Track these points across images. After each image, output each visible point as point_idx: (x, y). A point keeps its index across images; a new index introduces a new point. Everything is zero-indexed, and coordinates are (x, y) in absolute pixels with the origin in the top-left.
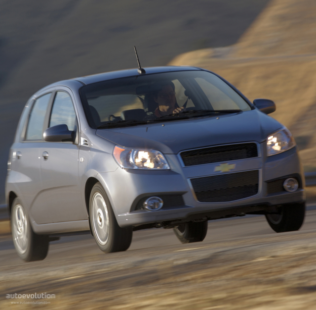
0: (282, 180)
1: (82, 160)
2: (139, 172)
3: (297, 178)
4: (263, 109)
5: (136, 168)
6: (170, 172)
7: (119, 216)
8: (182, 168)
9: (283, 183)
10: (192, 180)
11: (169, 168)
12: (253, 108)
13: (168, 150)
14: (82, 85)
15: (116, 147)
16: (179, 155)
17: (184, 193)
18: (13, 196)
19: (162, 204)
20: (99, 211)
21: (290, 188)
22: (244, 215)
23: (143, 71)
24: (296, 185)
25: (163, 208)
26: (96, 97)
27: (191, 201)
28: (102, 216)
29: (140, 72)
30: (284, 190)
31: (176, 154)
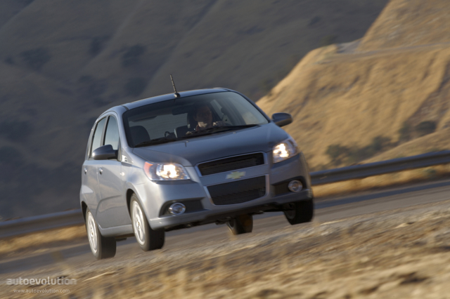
0: (287, 182)
1: (123, 174)
2: (165, 183)
3: (301, 180)
4: (278, 122)
5: (161, 179)
6: (191, 181)
7: (151, 220)
8: (200, 178)
9: (288, 185)
10: (209, 188)
11: (188, 178)
12: (269, 121)
13: (187, 163)
14: (125, 110)
15: (147, 163)
16: (196, 167)
17: (202, 198)
18: (84, 206)
19: (184, 209)
20: (137, 216)
21: (295, 189)
22: (262, 213)
23: (178, 95)
24: (300, 186)
25: (186, 212)
26: (155, 117)
27: (209, 205)
28: (139, 221)
29: (176, 96)
30: (290, 191)
31: (193, 166)
